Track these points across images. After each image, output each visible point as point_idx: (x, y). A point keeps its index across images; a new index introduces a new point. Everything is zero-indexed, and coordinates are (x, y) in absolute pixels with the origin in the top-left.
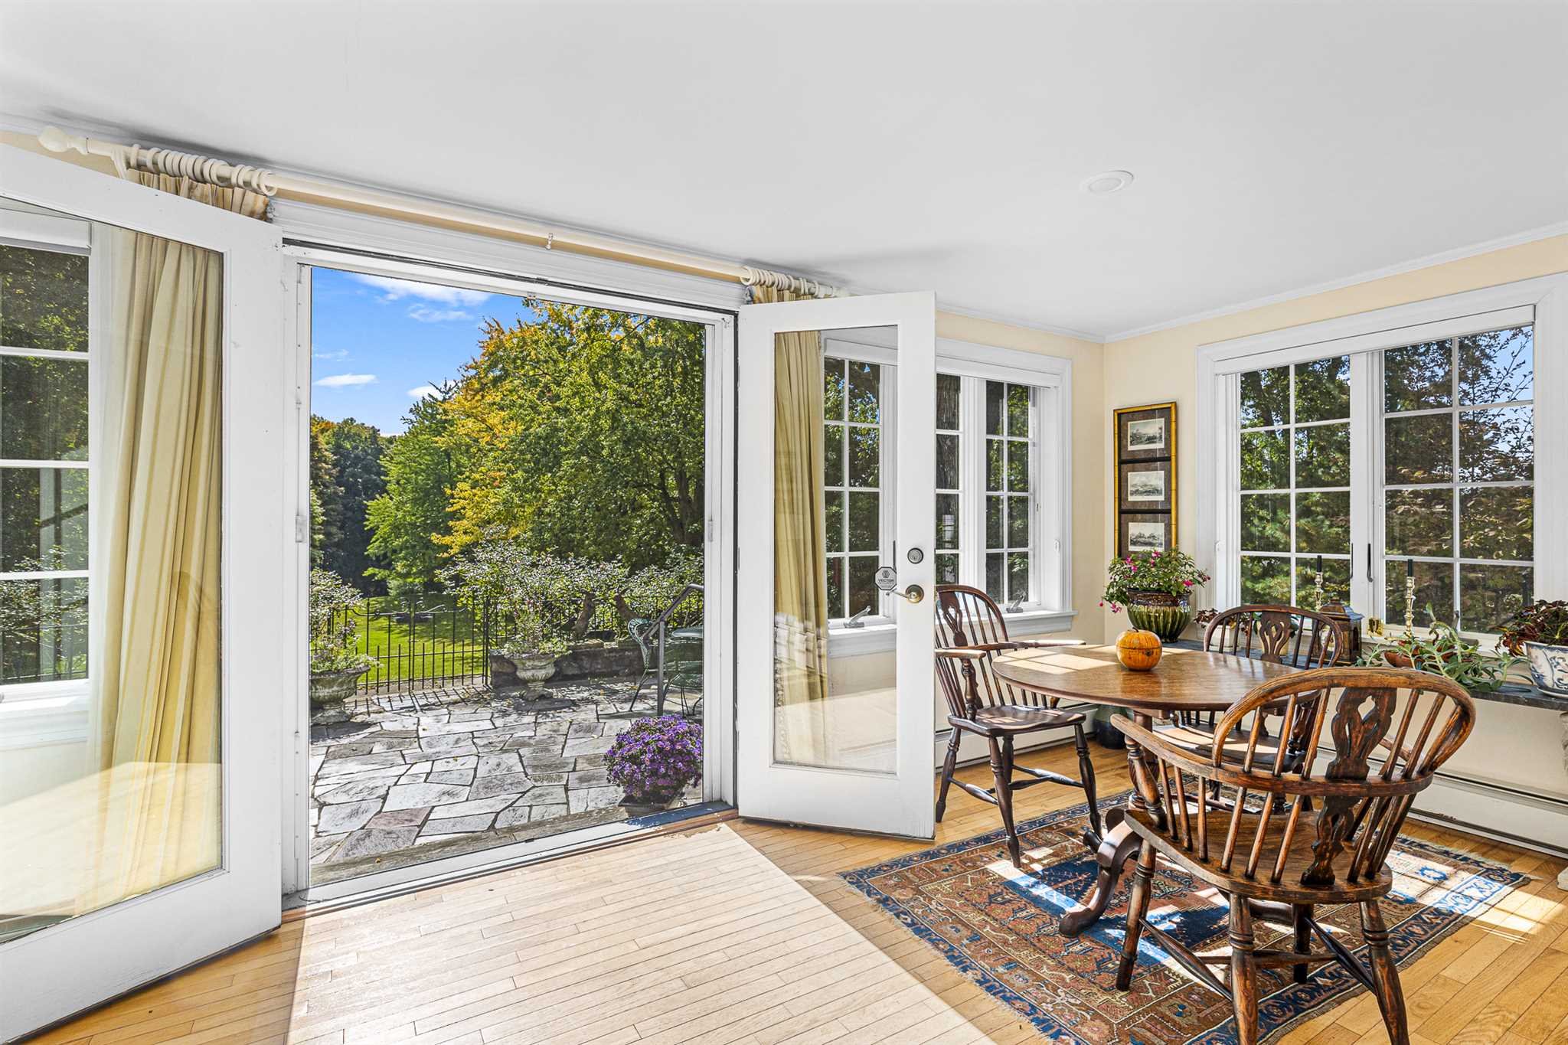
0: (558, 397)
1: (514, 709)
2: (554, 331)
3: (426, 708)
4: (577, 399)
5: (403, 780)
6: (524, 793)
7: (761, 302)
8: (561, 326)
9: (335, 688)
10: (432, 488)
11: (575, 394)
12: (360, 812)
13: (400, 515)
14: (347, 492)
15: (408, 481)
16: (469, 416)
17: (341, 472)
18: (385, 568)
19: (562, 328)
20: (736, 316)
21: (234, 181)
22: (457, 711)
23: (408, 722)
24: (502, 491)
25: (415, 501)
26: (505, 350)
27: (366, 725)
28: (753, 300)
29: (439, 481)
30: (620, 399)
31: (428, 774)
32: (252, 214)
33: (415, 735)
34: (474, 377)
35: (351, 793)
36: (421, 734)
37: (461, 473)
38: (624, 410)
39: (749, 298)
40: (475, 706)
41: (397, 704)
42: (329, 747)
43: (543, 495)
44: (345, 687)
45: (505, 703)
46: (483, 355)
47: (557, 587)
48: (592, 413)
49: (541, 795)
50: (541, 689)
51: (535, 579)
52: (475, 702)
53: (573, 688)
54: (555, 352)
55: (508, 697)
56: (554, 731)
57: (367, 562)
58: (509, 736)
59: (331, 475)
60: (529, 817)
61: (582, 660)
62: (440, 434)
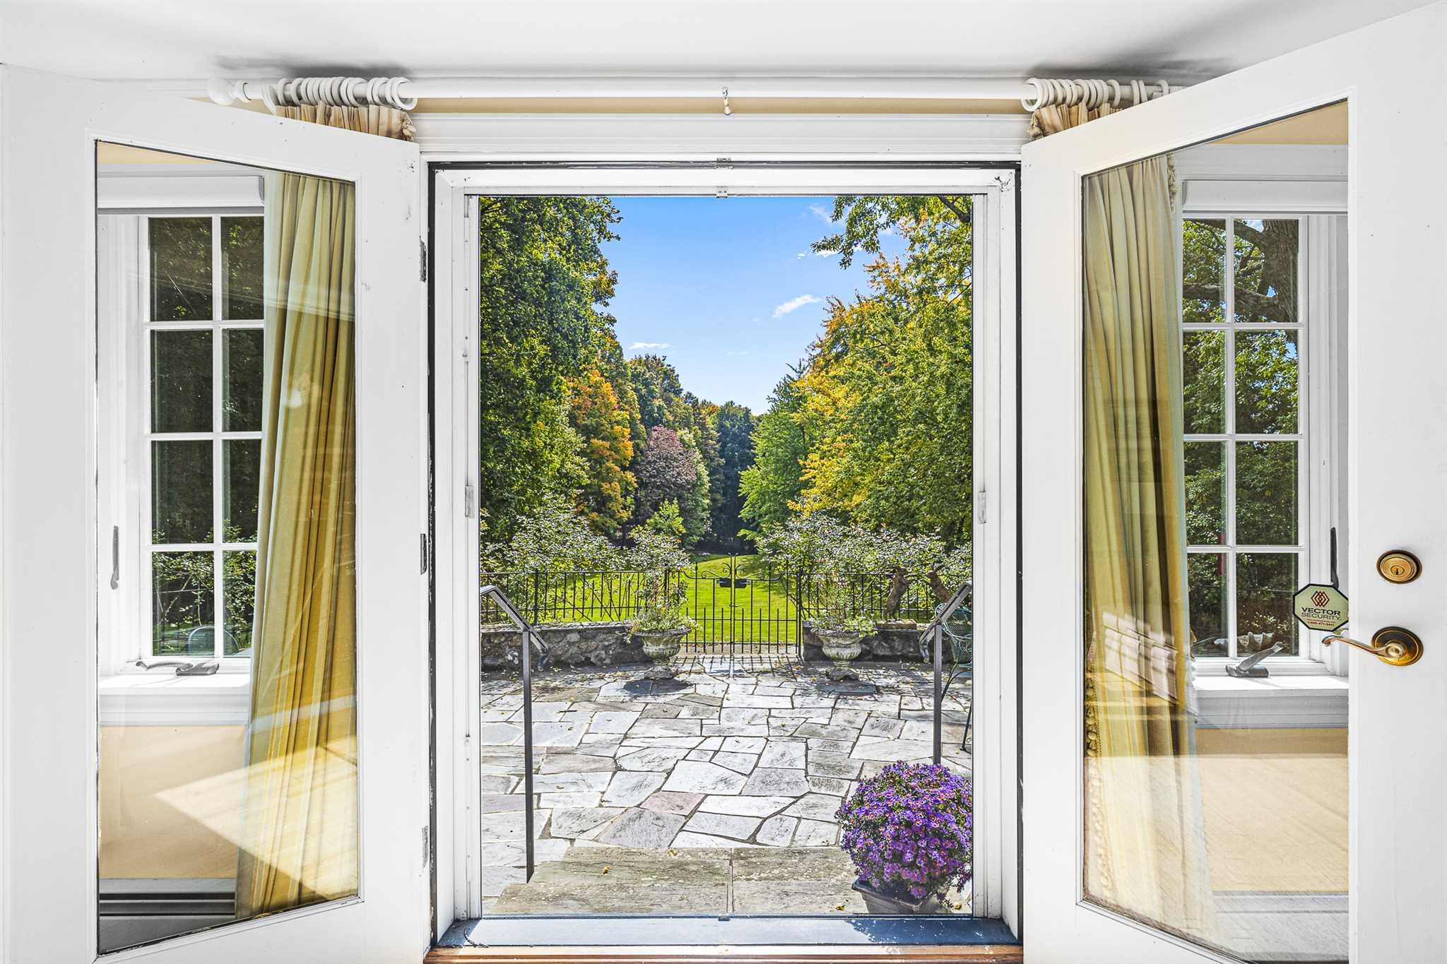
0: (893, 366)
1: (816, 688)
2: (891, 302)
3: (739, 674)
4: (911, 366)
5: (693, 755)
6: (798, 798)
7: (1056, 130)
8: (898, 296)
9: (661, 646)
10: (789, 459)
11: (908, 361)
12: (643, 786)
13: (765, 483)
14: (727, 464)
15: (771, 454)
16: (818, 392)
17: (724, 446)
18: (754, 529)
19: (899, 298)
20: (1018, 170)
21: (369, 99)
22: (765, 681)
23: (719, 688)
24: (844, 461)
25: (776, 471)
26: (847, 326)
27: (685, 685)
28: (1043, 131)
29: (795, 454)
30: (956, 362)
31: (716, 752)
32: (389, 134)
33: (719, 704)
34: (819, 355)
35: (646, 760)
36: (726, 703)
37: (813, 445)
38: (958, 374)
39: (1037, 130)
40: (782, 679)
41: (717, 667)
42: (647, 704)
43: (882, 464)
44: (669, 646)
45: (809, 679)
46: (827, 333)
47: (870, 560)
48: (926, 378)
49: (814, 806)
50: (846, 669)
51: (842, 552)
52: (783, 674)
53: (881, 671)
54: (890, 321)
55: (816, 673)
56: (850, 722)
57: (741, 524)
58: (803, 720)
59: (715, 449)
60: (794, 834)
61: (893, 640)
62: (795, 411)
